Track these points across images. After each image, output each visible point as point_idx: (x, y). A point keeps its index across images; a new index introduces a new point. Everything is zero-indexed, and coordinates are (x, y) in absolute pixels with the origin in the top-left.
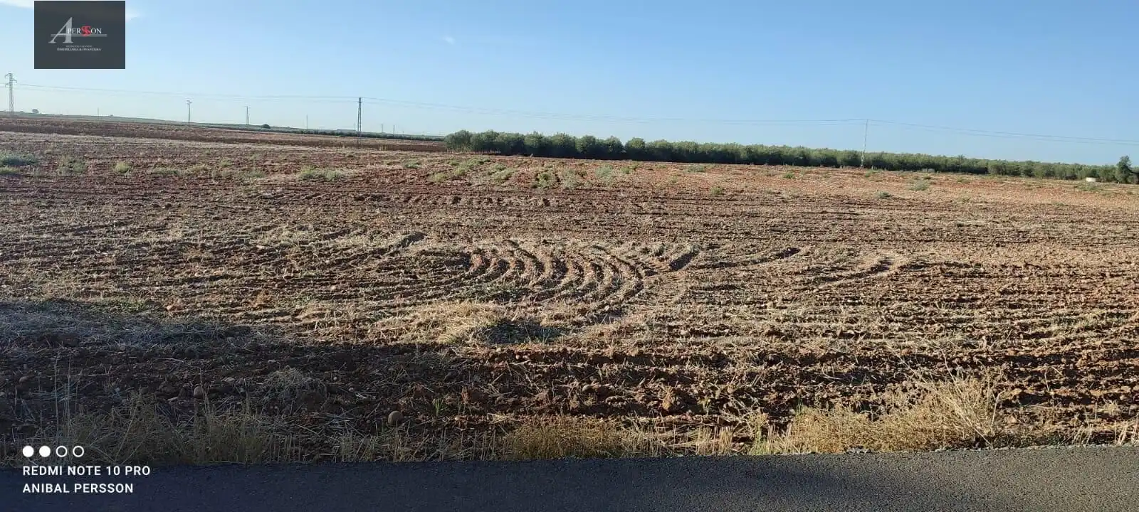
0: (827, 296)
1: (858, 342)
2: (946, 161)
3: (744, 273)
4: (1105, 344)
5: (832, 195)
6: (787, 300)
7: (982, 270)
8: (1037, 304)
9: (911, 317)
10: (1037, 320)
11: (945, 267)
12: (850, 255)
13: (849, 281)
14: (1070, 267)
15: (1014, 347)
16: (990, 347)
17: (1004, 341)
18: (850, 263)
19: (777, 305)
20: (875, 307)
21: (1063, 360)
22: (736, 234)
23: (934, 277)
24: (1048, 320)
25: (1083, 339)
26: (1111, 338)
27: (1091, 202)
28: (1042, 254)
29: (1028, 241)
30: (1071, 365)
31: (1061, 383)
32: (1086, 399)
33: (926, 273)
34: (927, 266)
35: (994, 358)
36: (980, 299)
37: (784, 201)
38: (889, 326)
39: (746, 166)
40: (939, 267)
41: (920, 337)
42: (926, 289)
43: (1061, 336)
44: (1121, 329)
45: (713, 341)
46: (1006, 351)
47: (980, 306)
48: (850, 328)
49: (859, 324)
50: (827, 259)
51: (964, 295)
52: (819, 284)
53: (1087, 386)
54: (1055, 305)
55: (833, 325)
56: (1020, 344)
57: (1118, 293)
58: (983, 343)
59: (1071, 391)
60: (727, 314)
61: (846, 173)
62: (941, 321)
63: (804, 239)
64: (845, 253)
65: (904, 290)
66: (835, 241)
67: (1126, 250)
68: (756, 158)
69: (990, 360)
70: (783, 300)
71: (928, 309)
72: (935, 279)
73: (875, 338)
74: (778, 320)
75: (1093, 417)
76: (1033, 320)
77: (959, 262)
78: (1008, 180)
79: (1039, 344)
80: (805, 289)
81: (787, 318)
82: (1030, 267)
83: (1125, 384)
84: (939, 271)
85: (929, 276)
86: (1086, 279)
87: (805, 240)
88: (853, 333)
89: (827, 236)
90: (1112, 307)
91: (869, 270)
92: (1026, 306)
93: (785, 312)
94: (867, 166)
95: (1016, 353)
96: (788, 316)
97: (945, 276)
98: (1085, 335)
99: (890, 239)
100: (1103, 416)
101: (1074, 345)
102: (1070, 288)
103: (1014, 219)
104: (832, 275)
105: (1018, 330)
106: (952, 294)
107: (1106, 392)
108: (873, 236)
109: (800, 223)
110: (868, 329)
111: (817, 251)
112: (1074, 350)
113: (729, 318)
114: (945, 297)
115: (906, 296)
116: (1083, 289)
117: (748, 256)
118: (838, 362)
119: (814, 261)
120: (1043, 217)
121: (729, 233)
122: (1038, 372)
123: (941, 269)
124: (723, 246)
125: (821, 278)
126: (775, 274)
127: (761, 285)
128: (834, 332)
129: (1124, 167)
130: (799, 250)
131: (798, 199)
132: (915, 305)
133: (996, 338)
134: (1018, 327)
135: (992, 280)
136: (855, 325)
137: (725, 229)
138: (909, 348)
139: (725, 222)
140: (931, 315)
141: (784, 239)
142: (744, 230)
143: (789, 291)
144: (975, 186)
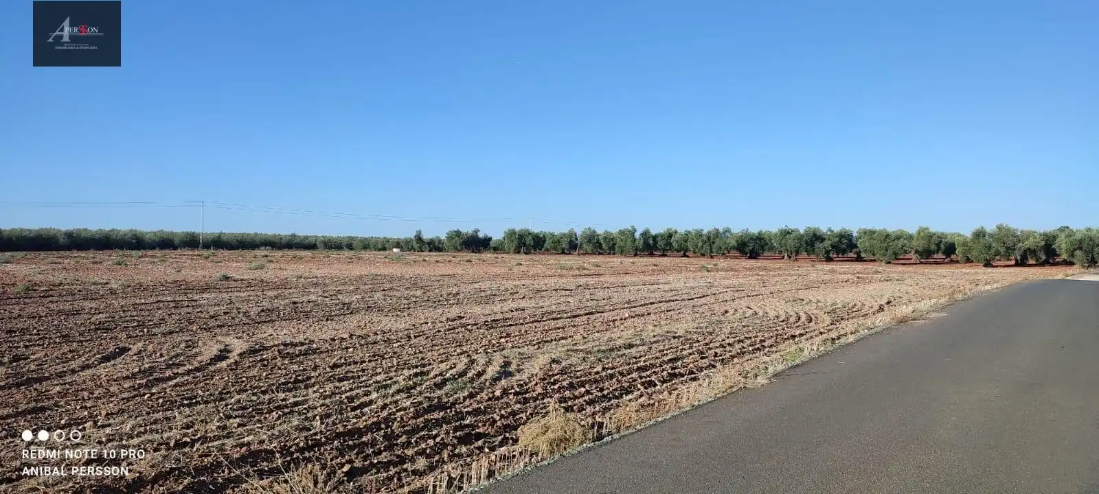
0: (161, 401)
1: (195, 449)
2: (281, 239)
4: (413, 403)
5: (169, 281)
6: (112, 414)
7: (315, 346)
8: (360, 374)
9: (251, 409)
10: (360, 391)
11: (282, 347)
12: (187, 347)
13: (186, 378)
14: (385, 333)
15: (344, 421)
16: (324, 426)
17: (335, 417)
18: (188, 356)
19: (99, 424)
20: (213, 405)
21: (383, 426)
22: (51, 338)
23: (272, 360)
25: (396, 402)
26: (418, 396)
27: (397, 270)
28: (362, 324)
29: (352, 313)
30: (389, 430)
31: (382, 449)
32: (402, 460)
33: (264, 357)
34: (266, 349)
35: (326, 437)
36: (313, 377)
37: (113, 292)
38: (228, 424)
39: (68, 253)
40: (276, 349)
41: (259, 430)
42: (264, 374)
43: (380, 403)
44: (424, 386)
45: (10, 489)
46: (337, 428)
47: (313, 385)
48: (185, 435)
49: (196, 427)
50: (161, 356)
51: (299, 376)
52: (152, 387)
53: (402, 446)
54: (374, 373)
55: (165, 435)
56: (348, 417)
57: (421, 352)
58: (317, 423)
59: (391, 455)
61: (184, 255)
62: (279, 408)
63: (135, 335)
64: (183, 345)
65: (244, 379)
66: (171, 333)
67: (425, 311)
68: (78, 243)
69: (323, 440)
70: (107, 414)
71: (267, 397)
72: (273, 362)
73: (213, 441)
74: (100, 443)
75: (408, 476)
76: (357, 391)
77: (295, 341)
78: (334, 254)
79: (364, 415)
80: (136, 396)
81: (111, 437)
82: (354, 337)
83: (429, 438)
84: (277, 353)
85: (268, 360)
86: (397, 342)
87: (137, 336)
88: (188, 440)
89: (163, 328)
90: (417, 367)
91: (209, 361)
92: (353, 377)
93: (108, 430)
94: (207, 246)
95: (345, 429)
96: (112, 435)
97: (283, 357)
98: (398, 397)
99: (229, 324)
100: (415, 472)
101: (390, 409)
102: (385, 354)
103: (339, 292)
104: (168, 373)
105: (346, 404)
106: (289, 376)
107: (416, 449)
108: (212, 323)
109: (131, 316)
110: (206, 432)
111: (150, 348)
112: (390, 414)
114: (282, 380)
115: (245, 386)
116: (395, 353)
117: (65, 365)
118: (171, 480)
119: (147, 360)
120: (362, 287)
121: (40, 339)
122: (364, 443)
123: (278, 350)
124: (32, 357)
125: (155, 379)
126: (99, 383)
127: (80, 399)
128: (168, 444)
129: (419, 239)
130: (130, 349)
131: (130, 288)
132: (254, 394)
133: (328, 416)
134: (346, 401)
135: (324, 355)
136: (192, 429)
137: (35, 334)
138: (249, 444)
139: (35, 326)
140: (269, 403)
141: (111, 339)
142: (60, 333)
143: (115, 402)
144: (307, 262)
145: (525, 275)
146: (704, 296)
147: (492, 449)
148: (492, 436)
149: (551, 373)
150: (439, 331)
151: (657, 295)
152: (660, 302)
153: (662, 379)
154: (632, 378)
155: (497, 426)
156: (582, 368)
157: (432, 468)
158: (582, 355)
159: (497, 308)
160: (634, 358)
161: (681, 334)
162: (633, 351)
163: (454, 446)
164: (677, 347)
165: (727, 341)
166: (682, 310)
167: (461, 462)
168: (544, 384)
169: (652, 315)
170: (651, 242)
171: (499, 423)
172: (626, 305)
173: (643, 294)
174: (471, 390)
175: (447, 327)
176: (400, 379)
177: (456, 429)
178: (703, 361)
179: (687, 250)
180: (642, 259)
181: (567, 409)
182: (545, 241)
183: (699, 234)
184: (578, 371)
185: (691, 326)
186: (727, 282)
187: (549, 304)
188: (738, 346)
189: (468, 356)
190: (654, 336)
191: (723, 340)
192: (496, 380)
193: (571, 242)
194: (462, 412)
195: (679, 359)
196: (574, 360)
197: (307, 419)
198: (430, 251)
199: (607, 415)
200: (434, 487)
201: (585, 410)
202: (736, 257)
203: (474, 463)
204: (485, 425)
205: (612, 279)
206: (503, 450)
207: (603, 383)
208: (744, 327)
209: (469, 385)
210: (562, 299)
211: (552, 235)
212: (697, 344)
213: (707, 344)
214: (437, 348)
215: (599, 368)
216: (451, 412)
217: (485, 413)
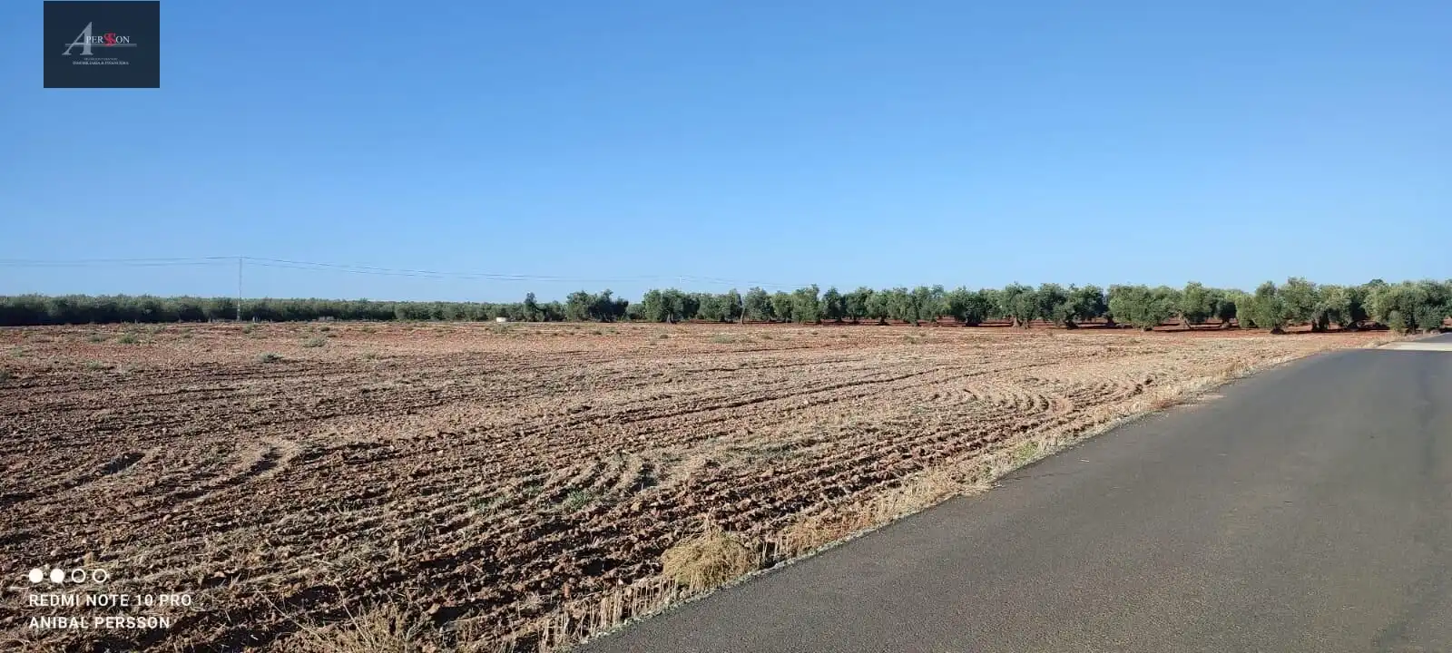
0: (185, 524)
1: (231, 587)
2: (347, 306)
3: (46, 509)
4: (524, 522)
5: (196, 363)
6: (122, 542)
7: (392, 448)
8: (453, 484)
10: (453, 507)
11: (347, 451)
12: (220, 452)
13: (219, 493)
14: (486, 429)
15: (431, 547)
16: (404, 554)
17: (419, 542)
18: (222, 464)
19: (102, 555)
20: (254, 528)
21: (483, 552)
22: (36, 442)
23: (334, 467)
24: (464, 503)
25: (500, 521)
26: (529, 513)
27: (502, 346)
28: (455, 418)
29: (441, 403)
30: (491, 557)
31: (482, 583)
32: (509, 597)
33: (324, 463)
34: (327, 452)
35: (407, 569)
36: (390, 489)
37: (120, 380)
38: (276, 553)
40: (341, 452)
41: (318, 560)
42: (324, 486)
43: (480, 522)
44: (538, 499)
46: (422, 556)
47: (391, 499)
48: (218, 569)
49: (232, 558)
50: (186, 464)
51: (371, 488)
52: (173, 505)
53: (508, 579)
54: (472, 482)
55: (191, 569)
56: (436, 542)
57: (533, 454)
58: (395, 550)
59: (493, 591)
60: (12, 588)
61: (217, 329)
62: (343, 531)
63: (150, 436)
64: (215, 449)
65: (297, 493)
66: (198, 433)
67: (538, 400)
68: (73, 314)
69: (403, 572)
70: (113, 542)
71: (328, 516)
72: (336, 469)
73: (255, 576)
75: (516, 618)
76: (448, 507)
77: (365, 442)
78: (417, 326)
79: (457, 538)
80: (151, 517)
81: (118, 574)
82: (444, 436)
83: (544, 568)
84: (341, 458)
85: (329, 468)
86: (502, 441)
87: (152, 438)
88: (222, 575)
89: (187, 427)
90: (528, 474)
91: (249, 470)
92: (442, 489)
93: (115, 563)
94: (247, 316)
95: (432, 557)
96: (120, 570)
97: (348, 463)
98: (502, 514)
99: (277, 420)
100: (525, 614)
101: (493, 529)
102: (486, 457)
103: (425, 376)
104: (195, 487)
105: (434, 524)
106: (357, 489)
107: (527, 582)
108: (254, 420)
109: (145, 411)
110: (246, 564)
111: (170, 453)
112: (492, 537)
113: (15, 593)
114: (348, 494)
115: (299, 502)
116: (499, 456)
117: (56, 477)
118: (199, 628)
119: (165, 469)
120: (456, 370)
121: (22, 443)
122: (457, 575)
123: (343, 455)
124: (11, 467)
125: (177, 495)
126: (101, 501)
127: (76, 523)
128: (194, 581)
129: (531, 304)
130: (144, 455)
131: (142, 374)
132: (311, 513)
133: (409, 540)
134: (433, 520)
135: (404, 461)
136: (226, 561)
137: (16, 437)
138: (303, 579)
139: (15, 425)
140: (331, 525)
141: (117, 442)
142: (49, 435)
143: (124, 527)
144: (381, 336)
145: (673, 350)
146: (907, 377)
147: (628, 581)
148: (629, 564)
149: (705, 480)
150: (557, 427)
151: (847, 377)
152: (850, 384)
153: (852, 486)
154: (813, 485)
155: (634, 551)
156: (746, 472)
157: (547, 607)
158: (746, 455)
159: (635, 394)
160: (815, 458)
161: (878, 427)
162: (814, 448)
163: (577, 577)
164: (872, 444)
165: (938, 434)
166: (879, 395)
167: (587, 599)
168: (697, 494)
169: (840, 402)
170: (838, 304)
171: (637, 547)
172: (806, 390)
173: (829, 374)
174: (600, 503)
175: (569, 421)
176: (506, 490)
177: (580, 555)
178: (907, 461)
179: (885, 316)
180: (826, 329)
181: (726, 527)
182: (698, 306)
183: (901, 295)
184: (742, 476)
185: (891, 415)
186: (938, 358)
187: (704, 389)
188: (951, 442)
189: (597, 458)
190: (842, 430)
191: (932, 434)
192: (633, 490)
193: (733, 307)
194: (588, 533)
195: (874, 459)
196: (736, 462)
197: (381, 545)
198: (546, 320)
199: (780, 534)
200: (551, 631)
201: (750, 527)
202: (951, 325)
203: (604, 600)
204: (617, 550)
205: (788, 355)
206: (642, 582)
207: (774, 491)
208: (960, 415)
209: (597, 497)
210: (721, 383)
211: (708, 297)
212: (898, 439)
213: (911, 439)
214: (554, 448)
215: (769, 472)
216: (573, 533)
217: (618, 532)
